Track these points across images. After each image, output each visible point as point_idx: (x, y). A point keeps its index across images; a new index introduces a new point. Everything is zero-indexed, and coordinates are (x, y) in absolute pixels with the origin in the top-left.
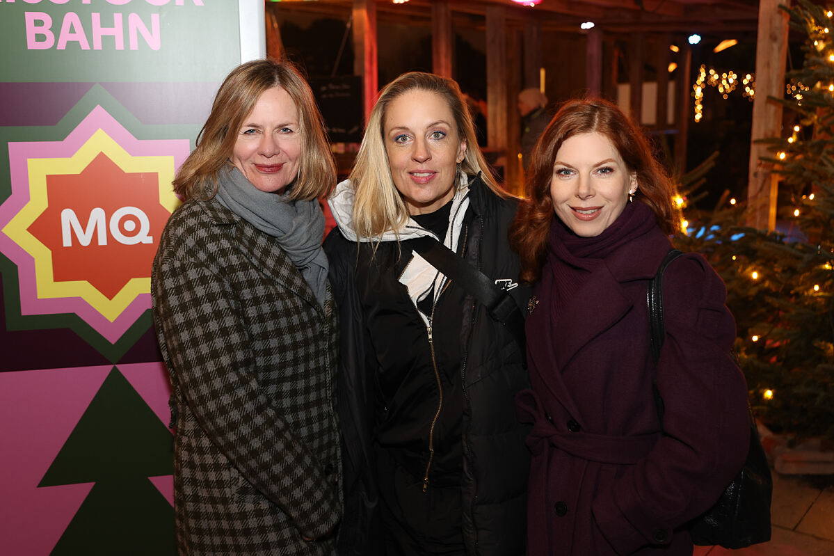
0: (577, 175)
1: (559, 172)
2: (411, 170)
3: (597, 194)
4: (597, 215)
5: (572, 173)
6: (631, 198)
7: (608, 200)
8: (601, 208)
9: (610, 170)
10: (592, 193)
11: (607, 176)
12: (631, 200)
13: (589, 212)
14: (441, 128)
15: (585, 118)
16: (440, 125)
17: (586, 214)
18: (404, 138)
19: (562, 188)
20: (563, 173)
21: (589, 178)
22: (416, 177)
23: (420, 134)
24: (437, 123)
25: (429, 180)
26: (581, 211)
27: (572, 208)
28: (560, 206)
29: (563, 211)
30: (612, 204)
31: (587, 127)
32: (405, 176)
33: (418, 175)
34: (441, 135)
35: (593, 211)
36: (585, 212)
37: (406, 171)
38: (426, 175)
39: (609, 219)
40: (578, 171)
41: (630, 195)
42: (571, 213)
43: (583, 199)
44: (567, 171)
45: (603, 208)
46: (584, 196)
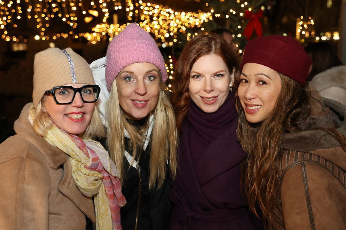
0: (204, 78)
1: (194, 76)
2: (133, 99)
3: (216, 90)
4: (216, 101)
5: (200, 77)
6: (231, 88)
7: (221, 92)
8: (217, 97)
9: (222, 75)
10: (213, 89)
11: (220, 78)
12: (231, 90)
13: (211, 99)
14: (153, 74)
15: (207, 46)
16: (153, 72)
17: (209, 101)
18: (130, 78)
19: (195, 85)
20: (195, 77)
21: (211, 80)
22: (136, 103)
23: (140, 78)
24: (151, 71)
25: (144, 106)
26: (206, 99)
27: (202, 97)
28: (194, 96)
29: (196, 98)
30: (223, 94)
31: (209, 51)
32: (129, 102)
33: (138, 102)
34: (152, 78)
35: (213, 99)
36: (208, 99)
37: (130, 98)
38: (143, 102)
39: (221, 102)
40: (204, 76)
41: (230, 87)
42: (200, 99)
43: (208, 93)
44: (198, 76)
45: (218, 97)
46: (209, 91)
